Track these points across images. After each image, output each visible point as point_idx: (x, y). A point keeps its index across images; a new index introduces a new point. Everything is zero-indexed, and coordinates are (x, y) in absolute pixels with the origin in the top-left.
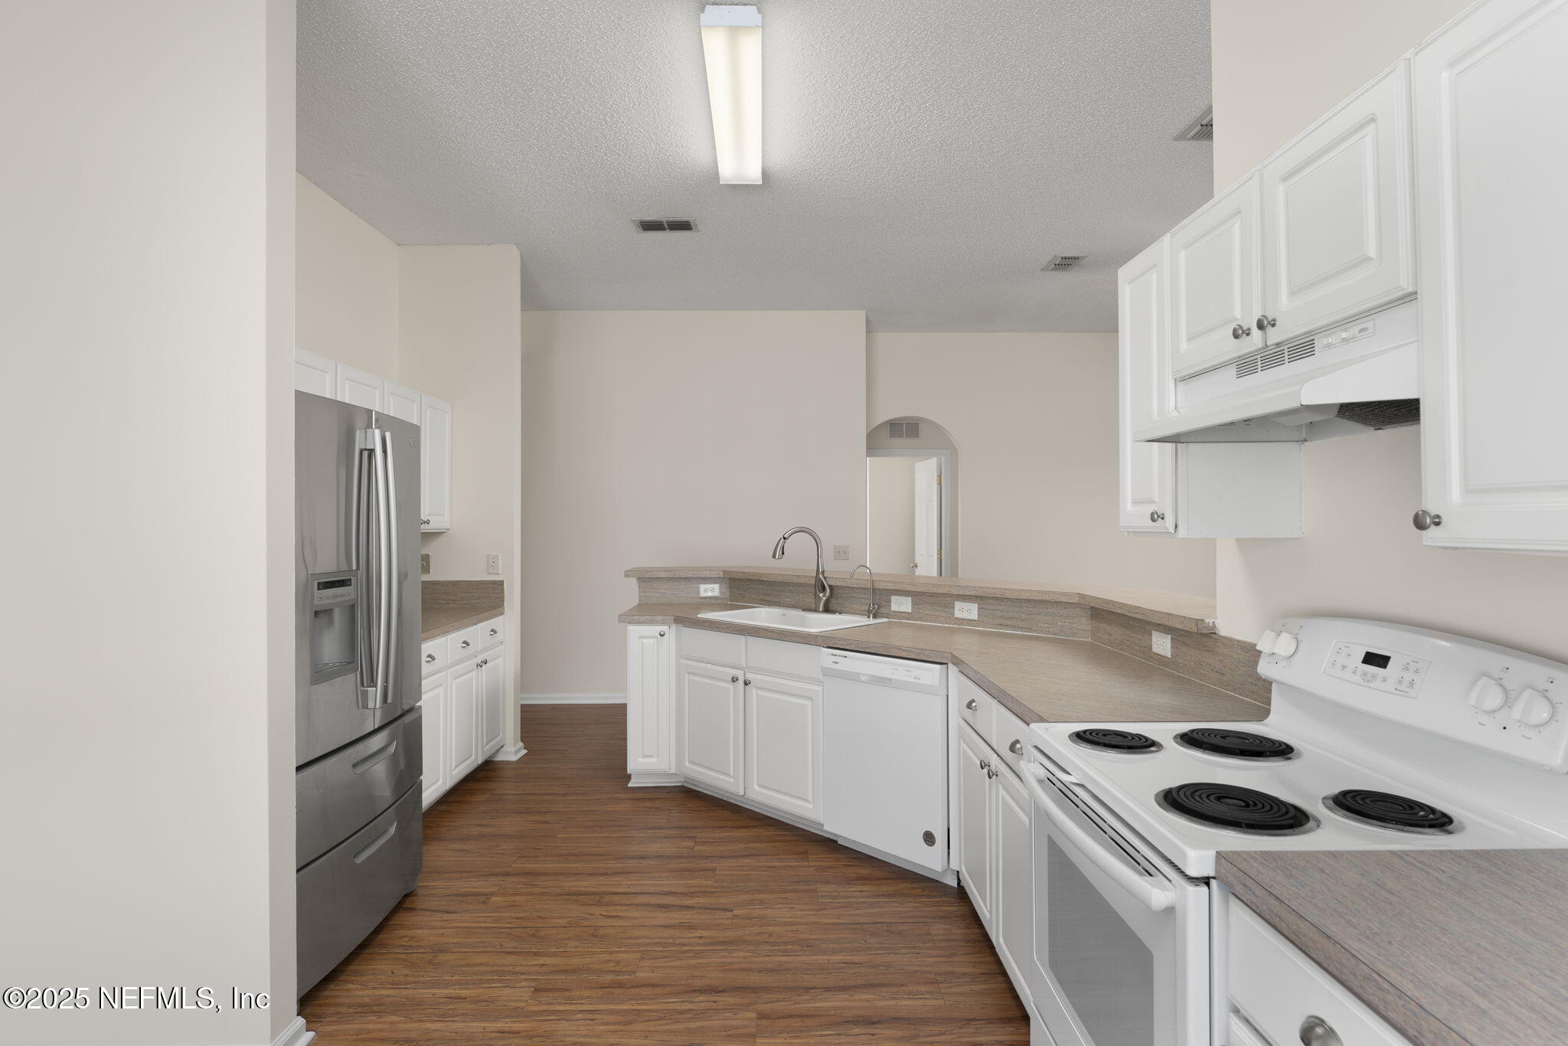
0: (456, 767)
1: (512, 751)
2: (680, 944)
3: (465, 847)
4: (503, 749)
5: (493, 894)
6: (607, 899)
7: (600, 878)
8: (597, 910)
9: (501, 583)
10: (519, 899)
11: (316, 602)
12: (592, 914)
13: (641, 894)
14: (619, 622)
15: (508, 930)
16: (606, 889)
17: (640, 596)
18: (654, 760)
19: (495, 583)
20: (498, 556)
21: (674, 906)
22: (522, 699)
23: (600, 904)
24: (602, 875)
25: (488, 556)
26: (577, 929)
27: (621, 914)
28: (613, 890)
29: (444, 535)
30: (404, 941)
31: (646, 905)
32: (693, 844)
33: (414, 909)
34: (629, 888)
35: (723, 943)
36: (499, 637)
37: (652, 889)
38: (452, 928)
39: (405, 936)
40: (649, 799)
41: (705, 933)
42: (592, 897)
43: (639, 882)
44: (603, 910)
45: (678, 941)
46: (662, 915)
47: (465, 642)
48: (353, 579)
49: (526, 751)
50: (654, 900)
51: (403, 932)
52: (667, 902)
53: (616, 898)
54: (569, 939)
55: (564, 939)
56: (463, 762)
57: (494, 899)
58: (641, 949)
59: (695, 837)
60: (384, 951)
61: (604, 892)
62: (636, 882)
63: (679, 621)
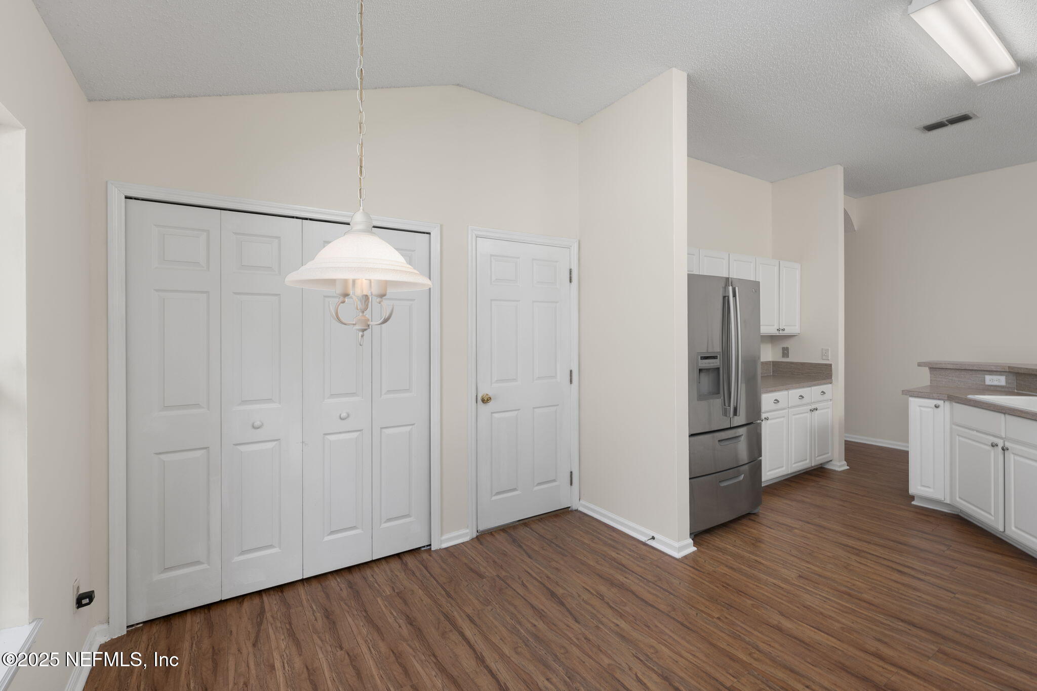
0: (795, 463)
1: (839, 465)
2: (901, 594)
3: (791, 504)
4: (831, 462)
5: (796, 528)
6: (863, 554)
7: (865, 543)
8: (854, 557)
9: (831, 365)
10: (809, 535)
11: (699, 365)
13: (889, 560)
14: (903, 394)
15: (797, 547)
16: (865, 550)
17: (931, 380)
18: (931, 490)
19: (826, 365)
20: (828, 350)
22: (845, 437)
23: (857, 555)
24: (866, 542)
25: (822, 349)
26: (837, 561)
27: (868, 564)
29: (796, 337)
30: (745, 532)
31: (888, 566)
32: (946, 549)
33: (755, 521)
35: (934, 606)
36: (826, 397)
37: (898, 561)
38: (769, 535)
39: (745, 530)
40: (925, 515)
41: (924, 596)
42: (854, 550)
44: (858, 559)
45: (901, 592)
46: (897, 575)
47: (801, 396)
48: (718, 356)
49: (848, 468)
51: (745, 528)
52: (906, 571)
53: (870, 556)
54: (829, 563)
55: (827, 562)
56: (802, 461)
57: (796, 530)
58: (873, 585)
59: (951, 546)
60: (735, 532)
63: (951, 398)
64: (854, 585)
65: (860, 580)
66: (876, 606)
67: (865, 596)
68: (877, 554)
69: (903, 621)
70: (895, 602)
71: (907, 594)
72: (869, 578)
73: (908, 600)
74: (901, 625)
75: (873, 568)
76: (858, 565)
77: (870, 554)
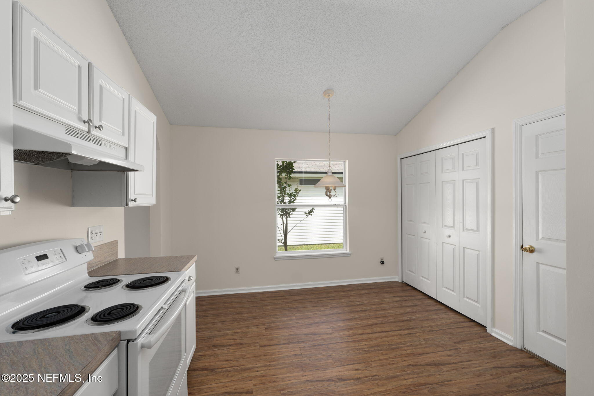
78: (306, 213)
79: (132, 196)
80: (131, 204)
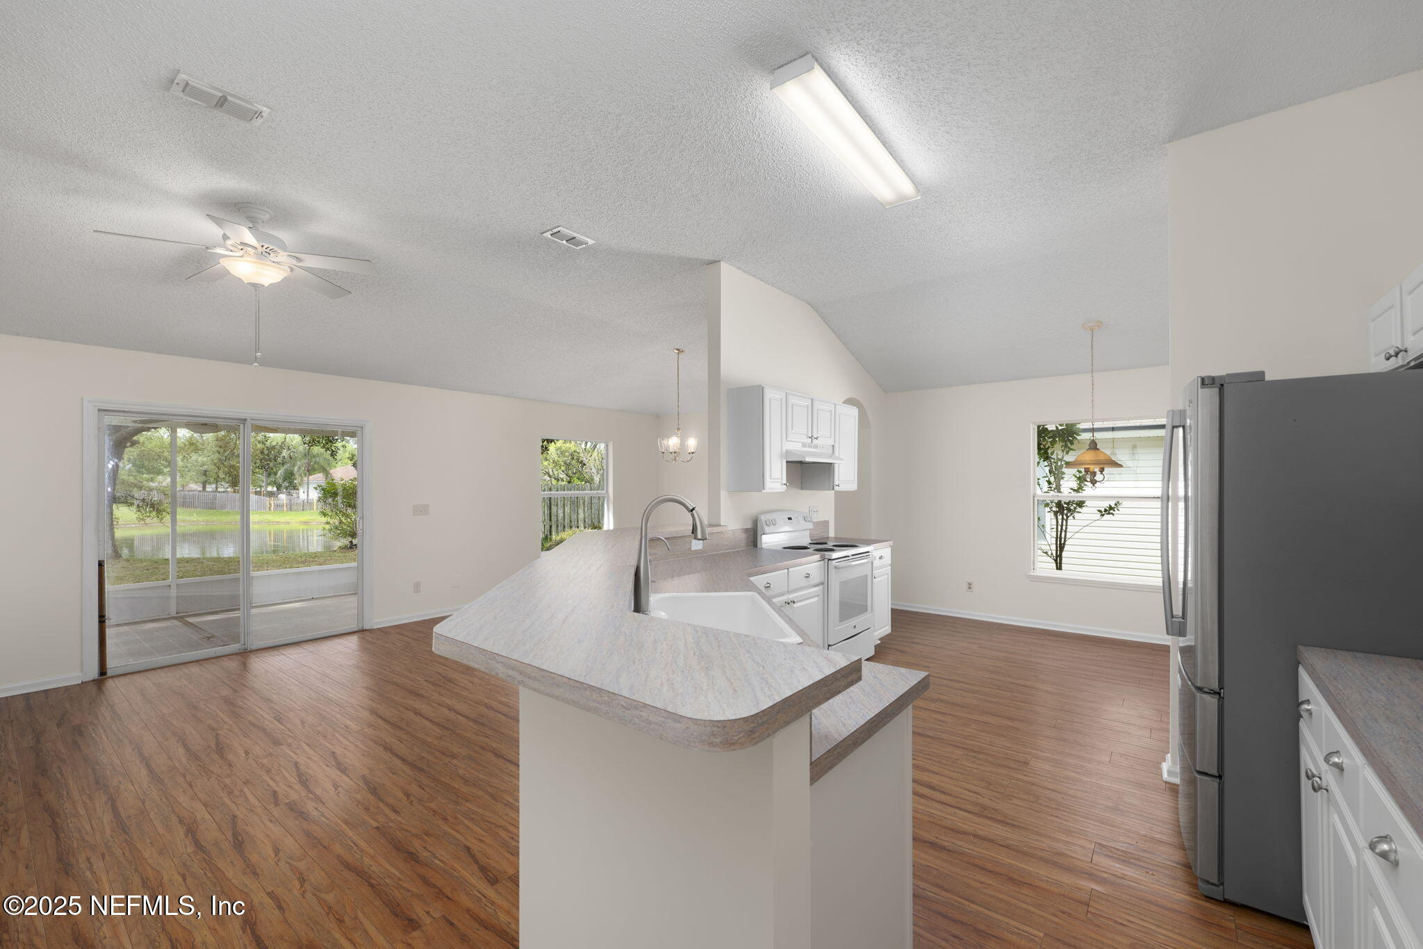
2: (930, 759)
6: (977, 810)
8: (986, 802)
12: (991, 800)
13: (945, 804)
16: (976, 819)
21: (922, 785)
23: (984, 807)
27: (967, 792)
28: (970, 816)
31: (944, 793)
34: (955, 813)
42: (989, 815)
43: (943, 815)
44: (981, 800)
50: (938, 795)
53: (969, 807)
61: (979, 817)
62: (947, 816)
64: (973, 762)
65: (969, 769)
66: (949, 744)
67: (959, 752)
68: (961, 812)
69: (929, 736)
70: (935, 751)
71: (925, 760)
72: (962, 773)
73: (925, 754)
74: (930, 733)
75: (961, 788)
76: (977, 789)
77: (969, 812)
78: (1100, 511)
79: (836, 482)
80: (836, 488)
